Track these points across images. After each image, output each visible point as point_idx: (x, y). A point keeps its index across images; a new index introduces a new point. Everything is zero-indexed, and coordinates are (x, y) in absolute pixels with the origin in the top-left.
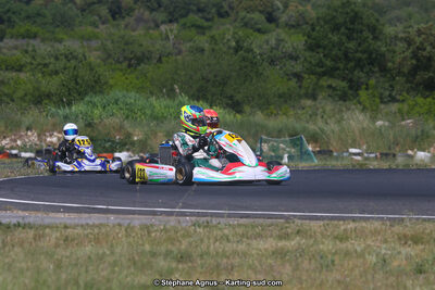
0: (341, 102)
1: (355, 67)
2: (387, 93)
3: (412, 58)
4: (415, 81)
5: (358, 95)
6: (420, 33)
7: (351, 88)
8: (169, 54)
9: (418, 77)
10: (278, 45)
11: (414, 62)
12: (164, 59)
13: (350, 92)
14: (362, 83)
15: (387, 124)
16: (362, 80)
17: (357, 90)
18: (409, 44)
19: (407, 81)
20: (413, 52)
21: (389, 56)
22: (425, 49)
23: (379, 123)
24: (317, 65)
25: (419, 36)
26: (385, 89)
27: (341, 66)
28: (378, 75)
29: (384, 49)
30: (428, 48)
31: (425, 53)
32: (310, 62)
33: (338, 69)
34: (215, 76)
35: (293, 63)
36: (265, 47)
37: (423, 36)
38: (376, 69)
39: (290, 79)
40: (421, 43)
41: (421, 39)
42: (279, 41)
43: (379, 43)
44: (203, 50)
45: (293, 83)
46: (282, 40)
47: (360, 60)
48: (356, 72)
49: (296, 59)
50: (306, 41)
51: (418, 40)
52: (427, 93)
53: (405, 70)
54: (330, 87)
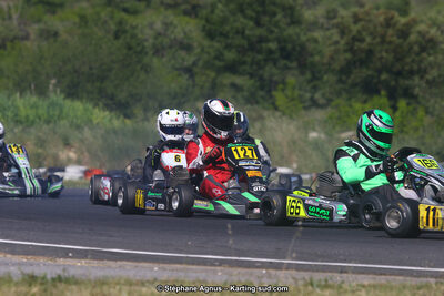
0: (249, 106)
1: (266, 60)
2: (308, 95)
3: (345, 51)
4: (350, 81)
5: (271, 97)
6: (357, 19)
7: (262, 88)
8: (15, 38)
9: (352, 77)
10: (166, 30)
11: (348, 56)
12: (9, 45)
13: (261, 93)
14: (277, 83)
15: (323, 136)
16: (275, 78)
17: (270, 91)
18: (342, 33)
19: (340, 81)
20: (347, 44)
21: (311, 46)
22: (362, 40)
23: (313, 135)
24: (217, 58)
25: (355, 23)
26: (306, 91)
27: (248, 59)
28: (296, 72)
29: (303, 38)
30: (368, 39)
31: (364, 46)
32: (208, 53)
33: (244, 63)
34: (91, 68)
35: (183, 53)
36: (148, 32)
37: (363, 23)
38: (295, 64)
39: (179, 75)
40: (359, 32)
41: (358, 26)
42: (167, 25)
43: (297, 30)
44: (56, 34)
45: (184, 80)
46: (171, 24)
47: (270, 52)
48: (267, 68)
49: (188, 48)
50: (204, 26)
51: (355, 28)
52: (365, 97)
53: (336, 66)
54: (233, 85)
